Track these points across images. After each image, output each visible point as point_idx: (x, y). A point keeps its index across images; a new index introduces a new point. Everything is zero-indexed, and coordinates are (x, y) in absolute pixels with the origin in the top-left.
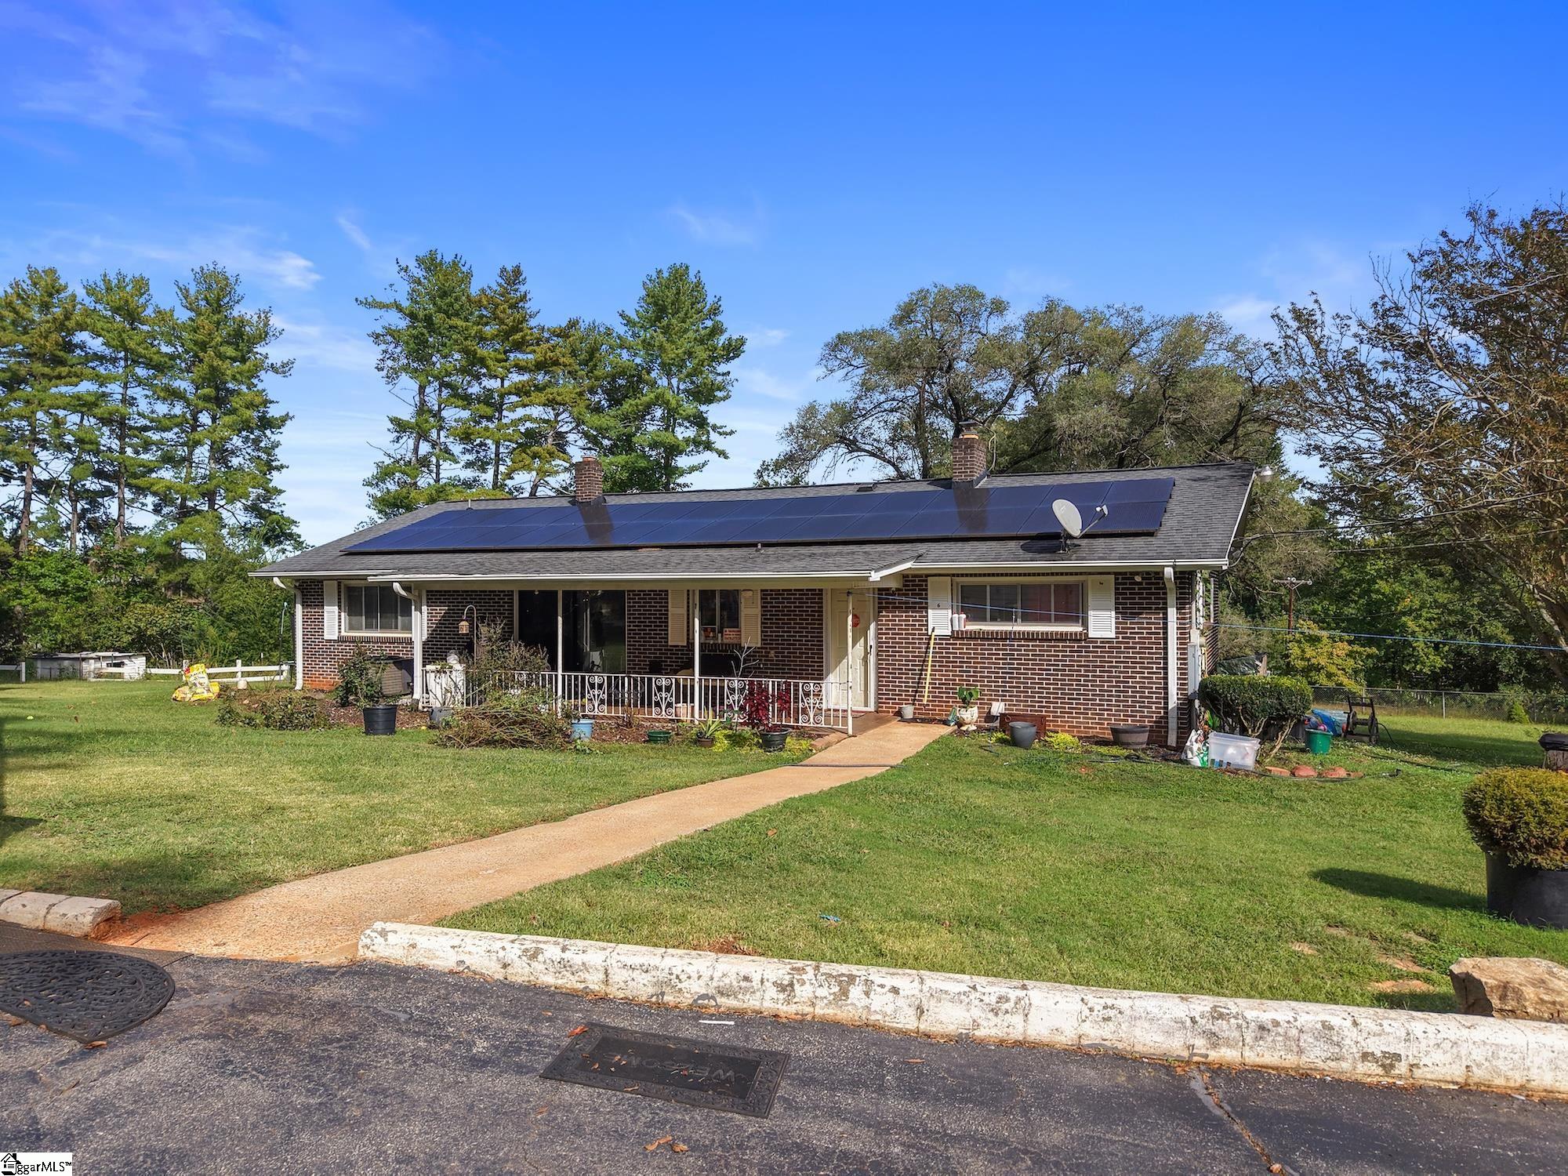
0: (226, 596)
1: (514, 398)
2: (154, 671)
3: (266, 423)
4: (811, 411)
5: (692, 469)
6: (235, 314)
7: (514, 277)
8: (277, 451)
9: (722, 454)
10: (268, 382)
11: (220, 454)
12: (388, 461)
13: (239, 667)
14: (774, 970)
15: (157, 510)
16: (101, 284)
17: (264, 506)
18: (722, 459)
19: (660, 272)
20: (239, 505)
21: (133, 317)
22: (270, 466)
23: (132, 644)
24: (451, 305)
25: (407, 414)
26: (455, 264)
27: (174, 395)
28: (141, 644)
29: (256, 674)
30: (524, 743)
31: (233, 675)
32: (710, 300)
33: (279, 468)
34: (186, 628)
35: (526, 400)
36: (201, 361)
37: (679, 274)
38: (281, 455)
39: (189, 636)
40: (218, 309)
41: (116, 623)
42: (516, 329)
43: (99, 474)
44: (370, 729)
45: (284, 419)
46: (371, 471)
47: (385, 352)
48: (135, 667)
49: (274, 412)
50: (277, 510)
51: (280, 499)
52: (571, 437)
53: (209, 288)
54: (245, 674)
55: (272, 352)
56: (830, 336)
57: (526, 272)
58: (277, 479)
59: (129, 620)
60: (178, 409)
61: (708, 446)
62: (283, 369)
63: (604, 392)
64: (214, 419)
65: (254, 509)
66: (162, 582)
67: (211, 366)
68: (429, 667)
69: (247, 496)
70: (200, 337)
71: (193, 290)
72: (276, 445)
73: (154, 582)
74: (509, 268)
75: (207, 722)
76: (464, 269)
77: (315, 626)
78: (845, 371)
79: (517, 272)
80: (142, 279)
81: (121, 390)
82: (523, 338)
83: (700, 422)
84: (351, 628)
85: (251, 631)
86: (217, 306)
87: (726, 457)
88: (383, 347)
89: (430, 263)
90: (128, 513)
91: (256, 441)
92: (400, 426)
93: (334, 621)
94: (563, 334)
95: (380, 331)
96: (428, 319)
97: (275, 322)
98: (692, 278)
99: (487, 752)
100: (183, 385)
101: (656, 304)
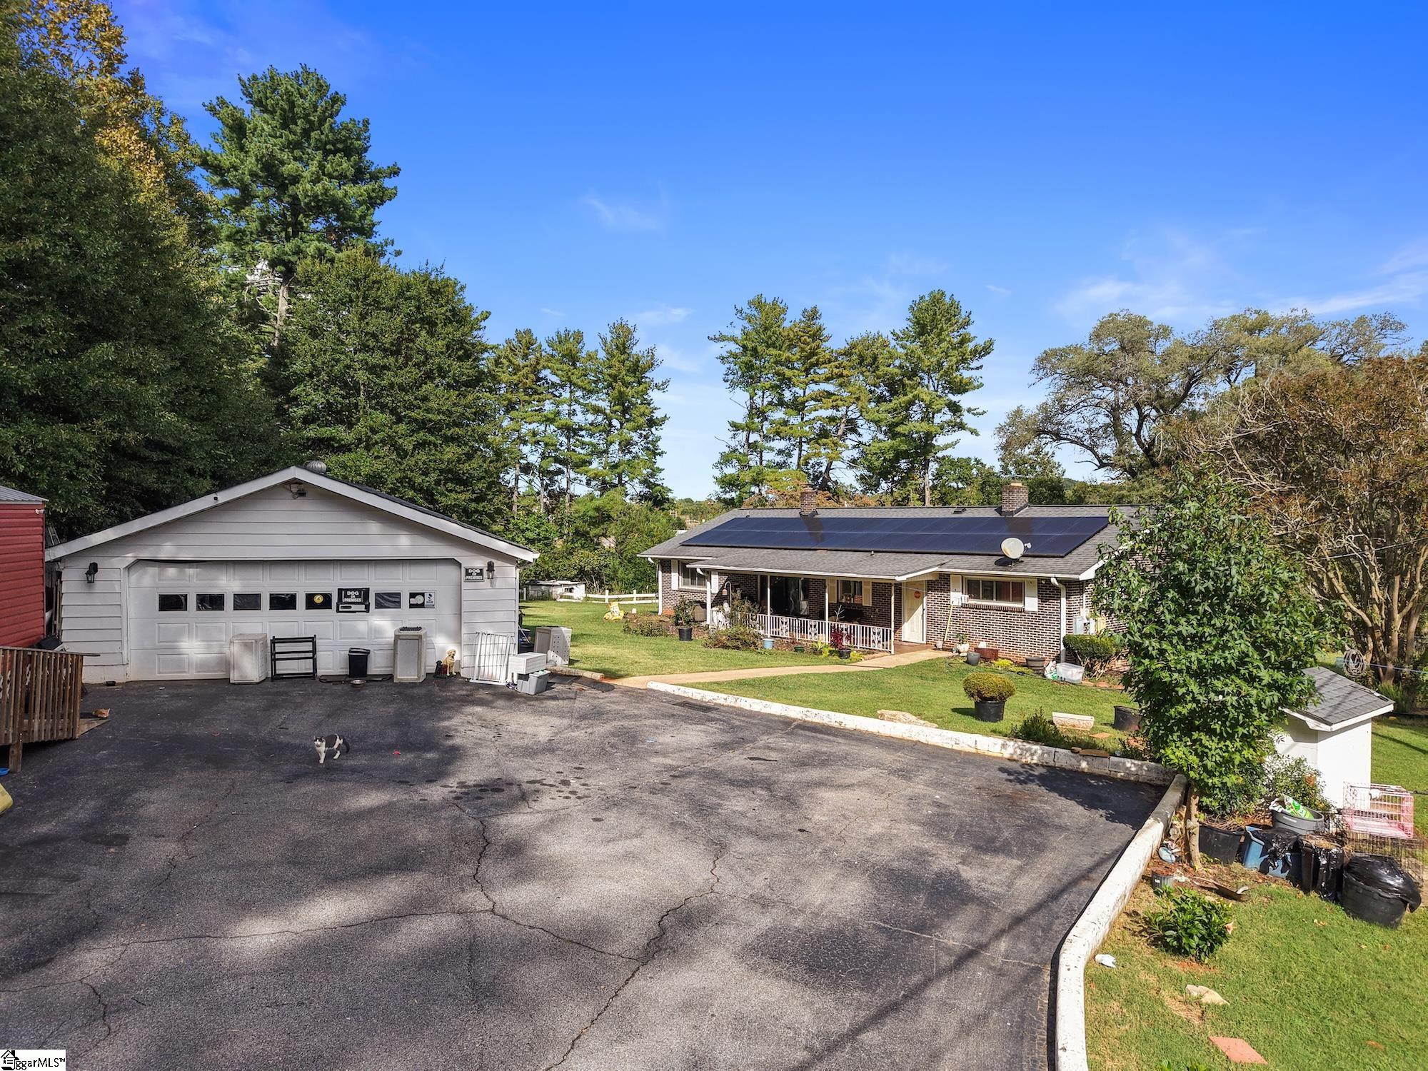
0: (629, 547)
1: (812, 402)
2: (591, 596)
3: (652, 423)
4: (1018, 412)
5: (946, 447)
6: (634, 352)
7: (813, 315)
8: (659, 443)
9: (974, 432)
10: (654, 395)
11: (626, 446)
12: (727, 450)
13: (635, 595)
14: (724, 696)
15: (588, 484)
16: (556, 338)
17: (652, 480)
18: (974, 436)
19: (922, 298)
20: (636, 481)
21: (573, 359)
22: (654, 452)
23: (576, 576)
24: (770, 337)
25: (740, 418)
26: (774, 304)
27: (597, 411)
28: (582, 575)
29: (644, 599)
30: (738, 648)
31: (632, 599)
32: (963, 314)
33: (660, 454)
34: (606, 566)
35: (819, 404)
36: (613, 388)
37: (937, 299)
38: (662, 445)
39: (608, 571)
40: (623, 352)
41: (567, 562)
42: (813, 354)
43: (557, 460)
44: (681, 638)
45: (664, 419)
46: (717, 458)
47: (729, 369)
48: (579, 591)
49: (658, 415)
50: (659, 482)
51: (661, 475)
52: (860, 422)
53: (618, 337)
54: (637, 599)
55: (655, 375)
56: (1039, 353)
57: (820, 310)
58: (660, 462)
59: (575, 560)
60: (600, 418)
61: (961, 426)
62: (662, 387)
63: (885, 385)
64: (622, 424)
65: (645, 482)
66: (592, 533)
67: (620, 391)
68: (714, 609)
69: (640, 474)
70: (613, 371)
71: (609, 340)
72: (659, 439)
73: (588, 533)
74: (809, 309)
75: (618, 631)
76: (781, 306)
77: (668, 583)
78: (1051, 378)
79: (815, 311)
80: (579, 332)
81: (568, 408)
82: (817, 360)
83: (955, 408)
84: (684, 584)
85: (642, 570)
86: (623, 349)
87: (977, 435)
88: (727, 365)
89: (758, 304)
90: (572, 487)
91: (646, 437)
92: (736, 427)
93: (676, 579)
94: (847, 353)
95: (725, 354)
96: (755, 350)
97: (659, 354)
98: (947, 300)
99: (720, 651)
100: (604, 404)
101: (918, 323)
